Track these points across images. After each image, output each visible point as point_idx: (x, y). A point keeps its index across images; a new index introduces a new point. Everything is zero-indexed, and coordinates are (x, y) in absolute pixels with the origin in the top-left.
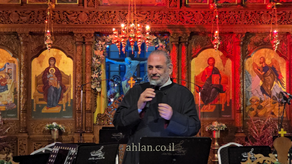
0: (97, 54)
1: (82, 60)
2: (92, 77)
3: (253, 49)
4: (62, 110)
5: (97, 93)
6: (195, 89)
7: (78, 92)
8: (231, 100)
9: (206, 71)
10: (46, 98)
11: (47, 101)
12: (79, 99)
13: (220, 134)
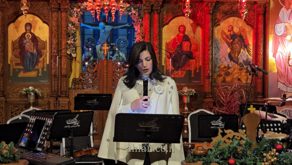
0: (73, 20)
1: (58, 26)
2: (67, 43)
3: (222, 17)
4: (38, 75)
5: (72, 58)
6: (166, 55)
7: (54, 57)
8: (200, 67)
9: (177, 38)
10: (23, 63)
11: (23, 66)
12: (55, 64)
13: (190, 99)
